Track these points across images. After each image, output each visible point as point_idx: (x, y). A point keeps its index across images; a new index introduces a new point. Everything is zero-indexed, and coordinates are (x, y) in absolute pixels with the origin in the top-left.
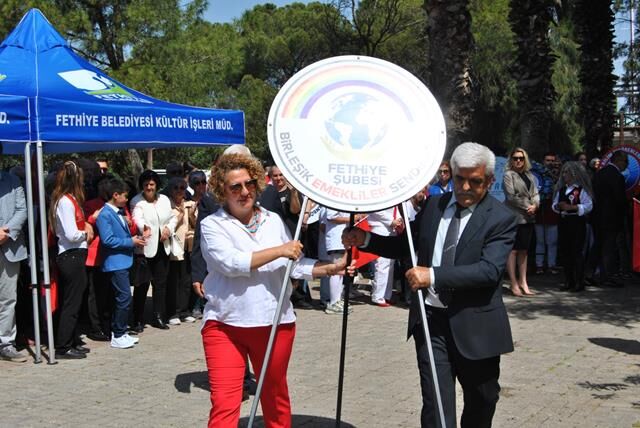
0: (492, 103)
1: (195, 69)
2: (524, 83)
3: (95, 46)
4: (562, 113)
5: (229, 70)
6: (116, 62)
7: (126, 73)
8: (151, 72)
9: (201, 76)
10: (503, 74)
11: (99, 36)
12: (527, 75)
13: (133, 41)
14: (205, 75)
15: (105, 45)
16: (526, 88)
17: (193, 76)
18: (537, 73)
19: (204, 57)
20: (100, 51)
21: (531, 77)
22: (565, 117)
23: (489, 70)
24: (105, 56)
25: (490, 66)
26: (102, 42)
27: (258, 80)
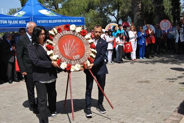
0: (149, 12)
1: (75, 8)
2: (156, 6)
3: (51, 4)
4: (168, 13)
5: (84, 7)
6: (56, 8)
7: (59, 10)
8: (65, 10)
9: (77, 10)
10: (152, 4)
11: (52, 2)
12: (157, 4)
13: (60, 3)
14: (78, 10)
15: (54, 4)
16: (157, 7)
17: (75, 10)
18: (159, 3)
19: (78, 5)
20: (53, 5)
21: (158, 4)
22: (169, 14)
23: (149, 4)
24: (54, 7)
25: (149, 2)
26: (53, 3)
27: (93, 10)
